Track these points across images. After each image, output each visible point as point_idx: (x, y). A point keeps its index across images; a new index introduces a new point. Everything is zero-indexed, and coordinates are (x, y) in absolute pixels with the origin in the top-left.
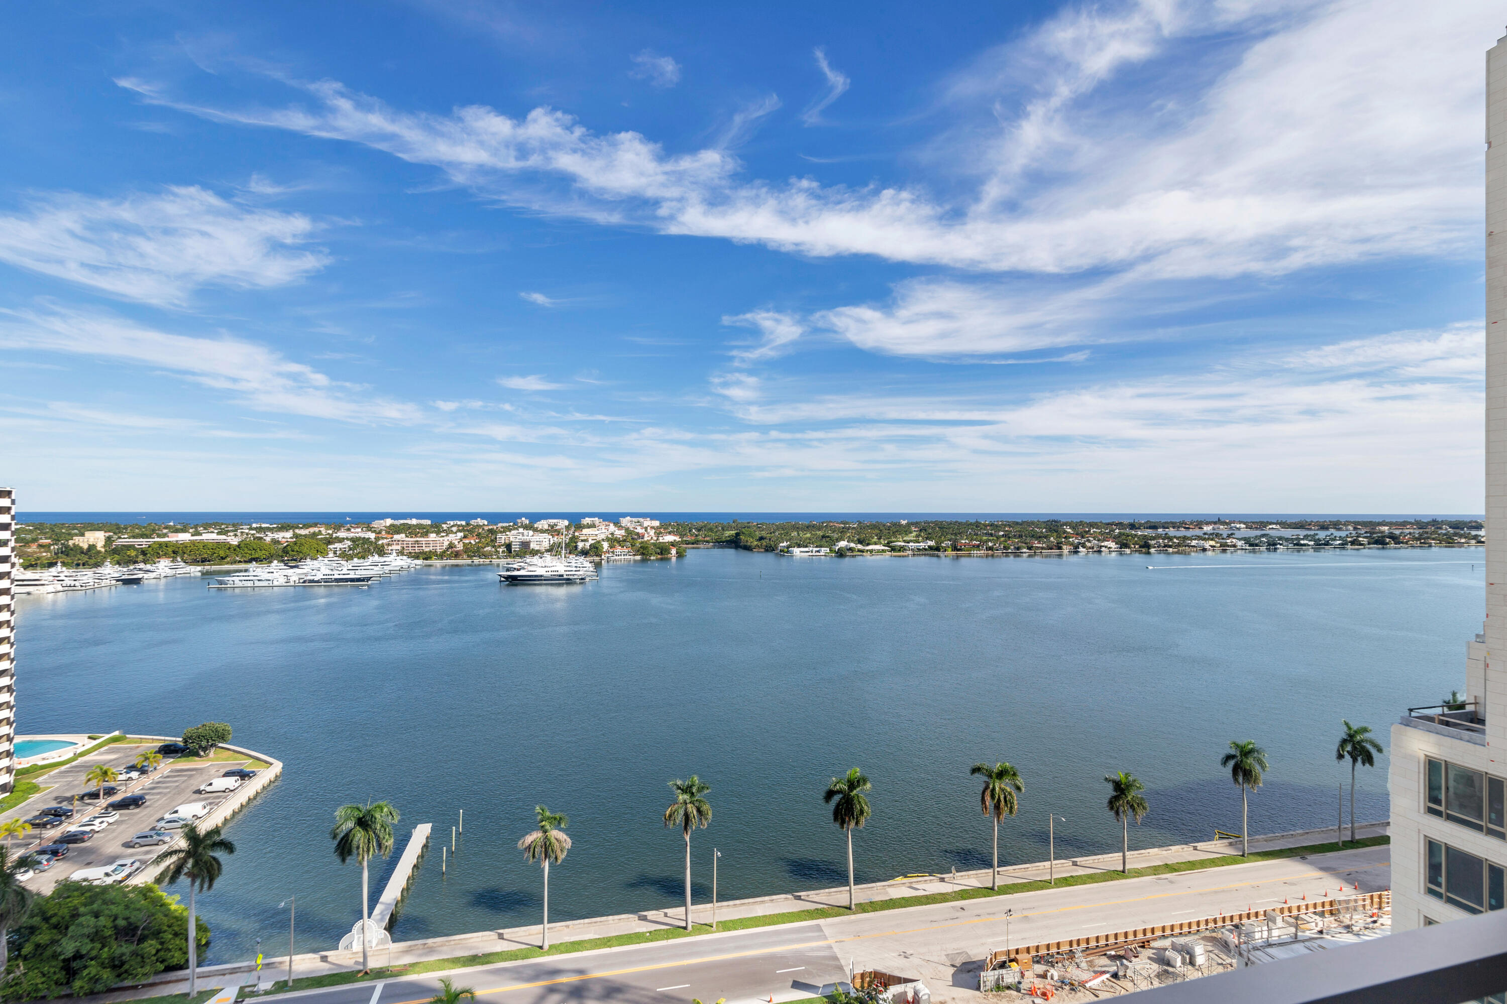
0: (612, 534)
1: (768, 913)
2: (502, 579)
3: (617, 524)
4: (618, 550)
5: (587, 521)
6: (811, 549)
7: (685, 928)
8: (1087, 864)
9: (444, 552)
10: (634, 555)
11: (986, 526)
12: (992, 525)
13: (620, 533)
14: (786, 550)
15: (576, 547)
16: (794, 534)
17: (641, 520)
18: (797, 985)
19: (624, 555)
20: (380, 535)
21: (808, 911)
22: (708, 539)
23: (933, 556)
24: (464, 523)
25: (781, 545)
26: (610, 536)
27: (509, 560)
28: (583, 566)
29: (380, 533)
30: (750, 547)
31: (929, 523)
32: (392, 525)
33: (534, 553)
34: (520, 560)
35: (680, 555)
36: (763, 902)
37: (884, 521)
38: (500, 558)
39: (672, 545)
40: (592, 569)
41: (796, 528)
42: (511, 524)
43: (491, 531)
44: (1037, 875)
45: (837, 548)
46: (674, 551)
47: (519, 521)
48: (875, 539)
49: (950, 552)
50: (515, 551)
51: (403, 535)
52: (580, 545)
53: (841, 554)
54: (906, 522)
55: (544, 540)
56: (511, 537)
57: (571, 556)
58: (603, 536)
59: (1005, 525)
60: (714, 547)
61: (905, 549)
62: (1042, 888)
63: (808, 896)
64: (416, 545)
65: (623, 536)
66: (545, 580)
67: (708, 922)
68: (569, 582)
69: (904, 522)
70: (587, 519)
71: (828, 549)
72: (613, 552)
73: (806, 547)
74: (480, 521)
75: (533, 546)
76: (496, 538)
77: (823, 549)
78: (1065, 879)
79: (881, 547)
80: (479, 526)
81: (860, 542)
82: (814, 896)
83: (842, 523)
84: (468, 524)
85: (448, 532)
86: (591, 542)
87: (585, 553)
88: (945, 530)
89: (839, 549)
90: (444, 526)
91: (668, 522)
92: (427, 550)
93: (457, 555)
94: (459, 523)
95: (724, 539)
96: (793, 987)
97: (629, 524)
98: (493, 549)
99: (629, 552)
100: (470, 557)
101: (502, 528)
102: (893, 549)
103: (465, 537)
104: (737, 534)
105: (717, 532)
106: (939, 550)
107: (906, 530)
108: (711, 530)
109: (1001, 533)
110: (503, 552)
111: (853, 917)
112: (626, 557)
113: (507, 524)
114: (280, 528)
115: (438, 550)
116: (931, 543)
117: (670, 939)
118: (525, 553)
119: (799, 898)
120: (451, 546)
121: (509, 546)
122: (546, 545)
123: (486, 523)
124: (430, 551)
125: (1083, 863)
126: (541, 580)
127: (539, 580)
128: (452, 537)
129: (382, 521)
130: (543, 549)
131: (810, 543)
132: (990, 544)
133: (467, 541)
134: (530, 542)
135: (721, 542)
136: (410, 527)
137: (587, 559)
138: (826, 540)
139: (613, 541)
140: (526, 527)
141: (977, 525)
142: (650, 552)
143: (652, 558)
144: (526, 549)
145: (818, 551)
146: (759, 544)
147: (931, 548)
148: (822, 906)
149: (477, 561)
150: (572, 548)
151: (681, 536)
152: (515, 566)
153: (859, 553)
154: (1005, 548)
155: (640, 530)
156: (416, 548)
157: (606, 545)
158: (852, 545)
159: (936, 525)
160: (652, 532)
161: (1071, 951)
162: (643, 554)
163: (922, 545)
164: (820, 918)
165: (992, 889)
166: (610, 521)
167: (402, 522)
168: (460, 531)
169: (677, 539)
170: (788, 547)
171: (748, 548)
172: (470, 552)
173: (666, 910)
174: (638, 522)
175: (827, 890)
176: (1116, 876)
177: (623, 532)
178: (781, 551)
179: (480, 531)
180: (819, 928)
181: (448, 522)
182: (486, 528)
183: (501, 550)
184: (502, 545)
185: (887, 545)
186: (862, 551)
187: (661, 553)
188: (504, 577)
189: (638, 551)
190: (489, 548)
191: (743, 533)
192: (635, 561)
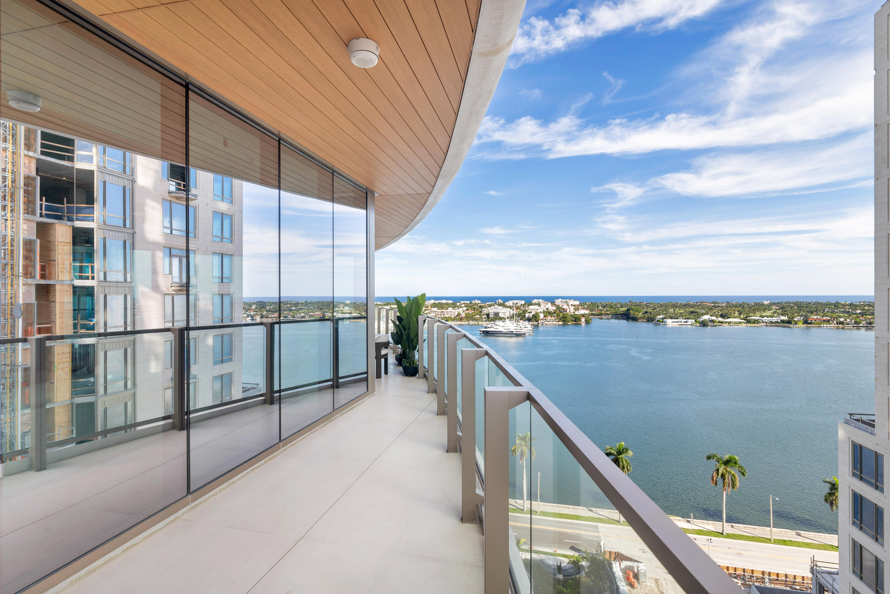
0: (547, 309)
1: (570, 513)
2: (481, 333)
3: (553, 303)
4: (549, 318)
5: (535, 301)
6: (680, 320)
7: (523, 510)
8: (809, 536)
9: (455, 318)
10: (558, 321)
11: (844, 305)
12: (851, 305)
13: (552, 308)
14: (661, 320)
15: (525, 316)
16: (672, 310)
17: (568, 300)
18: (573, 548)
19: (552, 321)
20: (427, 308)
21: (593, 518)
22: (609, 312)
23: (784, 327)
24: (468, 302)
25: (658, 317)
26: (546, 310)
27: (488, 322)
28: (526, 327)
29: (427, 307)
30: (636, 318)
31: (790, 303)
32: (434, 303)
33: (501, 319)
34: (493, 323)
35: (587, 322)
36: (569, 508)
37: (749, 302)
38: (483, 322)
39: (583, 316)
40: (531, 329)
41: (675, 306)
42: (493, 303)
43: (481, 307)
44: (763, 534)
45: (701, 320)
46: (583, 320)
47: (497, 301)
48: (737, 313)
49: (800, 324)
50: (491, 317)
51: (436, 308)
52: (527, 315)
53: (704, 324)
54: (769, 302)
55: (507, 312)
56: (490, 310)
57: (521, 321)
58: (542, 310)
59: (865, 305)
60: (612, 318)
61: (759, 322)
62: (762, 542)
63: (596, 510)
64: (442, 314)
65: (554, 310)
66: (503, 334)
67: (535, 510)
68: (518, 335)
69: (766, 303)
70: (535, 300)
71: (694, 321)
72: (545, 320)
73: (677, 318)
74: (477, 301)
75: (501, 315)
76: (482, 310)
77: (689, 320)
78: (784, 541)
79: (738, 320)
80: (476, 304)
81: (722, 316)
82: (600, 511)
83: (713, 303)
84: (471, 303)
85: (459, 307)
86: (533, 313)
87: (529, 320)
88: (802, 308)
89: (702, 321)
90: (458, 304)
91: (584, 302)
92: (447, 316)
93: (461, 319)
94: (466, 302)
95: (619, 313)
96: (570, 548)
97: (560, 303)
98: (480, 316)
99: (555, 320)
100: (468, 320)
101: (487, 305)
102: (749, 322)
103: (467, 310)
104: (628, 310)
105: (616, 308)
106: (791, 323)
107: (768, 308)
108: (611, 307)
109: (859, 311)
110: (485, 318)
111: (620, 527)
112: (553, 323)
113: (491, 303)
114: (385, 304)
115: (453, 317)
116: (785, 318)
117: (514, 513)
118: (496, 319)
119: (591, 511)
120: (459, 314)
121: (488, 315)
122: (508, 315)
123: (480, 302)
124: (449, 317)
125: (804, 535)
126: (501, 334)
127: (500, 334)
128: (461, 309)
129: (429, 301)
130: (506, 317)
131: (680, 316)
132: (842, 320)
133: (467, 312)
134: (499, 313)
135: (617, 315)
136: (441, 304)
137: (530, 323)
138: (695, 314)
139: (548, 313)
140: (500, 305)
141: (836, 305)
142: (568, 320)
143: (569, 323)
144: (497, 317)
145: (686, 322)
146: (643, 316)
147: (783, 321)
148: (603, 517)
149: (471, 322)
150: (521, 316)
151: (591, 310)
152: (489, 326)
153: (719, 324)
154: (856, 323)
155: (565, 307)
156: (442, 315)
157: (542, 316)
158: (714, 318)
159: (796, 304)
160: (572, 308)
161: (763, 578)
162: (564, 321)
163: (774, 319)
164: (599, 523)
165: (722, 534)
166: (549, 302)
167: (439, 301)
168: (465, 306)
169: (587, 312)
170: (663, 319)
171: (635, 319)
172: (469, 318)
173: (516, 500)
174: (566, 302)
175: (609, 510)
176: (831, 548)
177: (554, 308)
178: (658, 321)
179: (476, 306)
180: (597, 527)
181: (461, 302)
182: (479, 305)
183: (484, 317)
184: (485, 314)
185: (745, 319)
186: (722, 323)
187: (575, 321)
188: (482, 332)
189: (561, 319)
190: (478, 316)
191: (632, 309)
192: (559, 325)
